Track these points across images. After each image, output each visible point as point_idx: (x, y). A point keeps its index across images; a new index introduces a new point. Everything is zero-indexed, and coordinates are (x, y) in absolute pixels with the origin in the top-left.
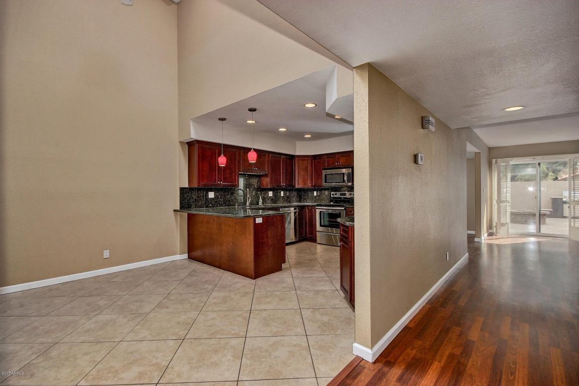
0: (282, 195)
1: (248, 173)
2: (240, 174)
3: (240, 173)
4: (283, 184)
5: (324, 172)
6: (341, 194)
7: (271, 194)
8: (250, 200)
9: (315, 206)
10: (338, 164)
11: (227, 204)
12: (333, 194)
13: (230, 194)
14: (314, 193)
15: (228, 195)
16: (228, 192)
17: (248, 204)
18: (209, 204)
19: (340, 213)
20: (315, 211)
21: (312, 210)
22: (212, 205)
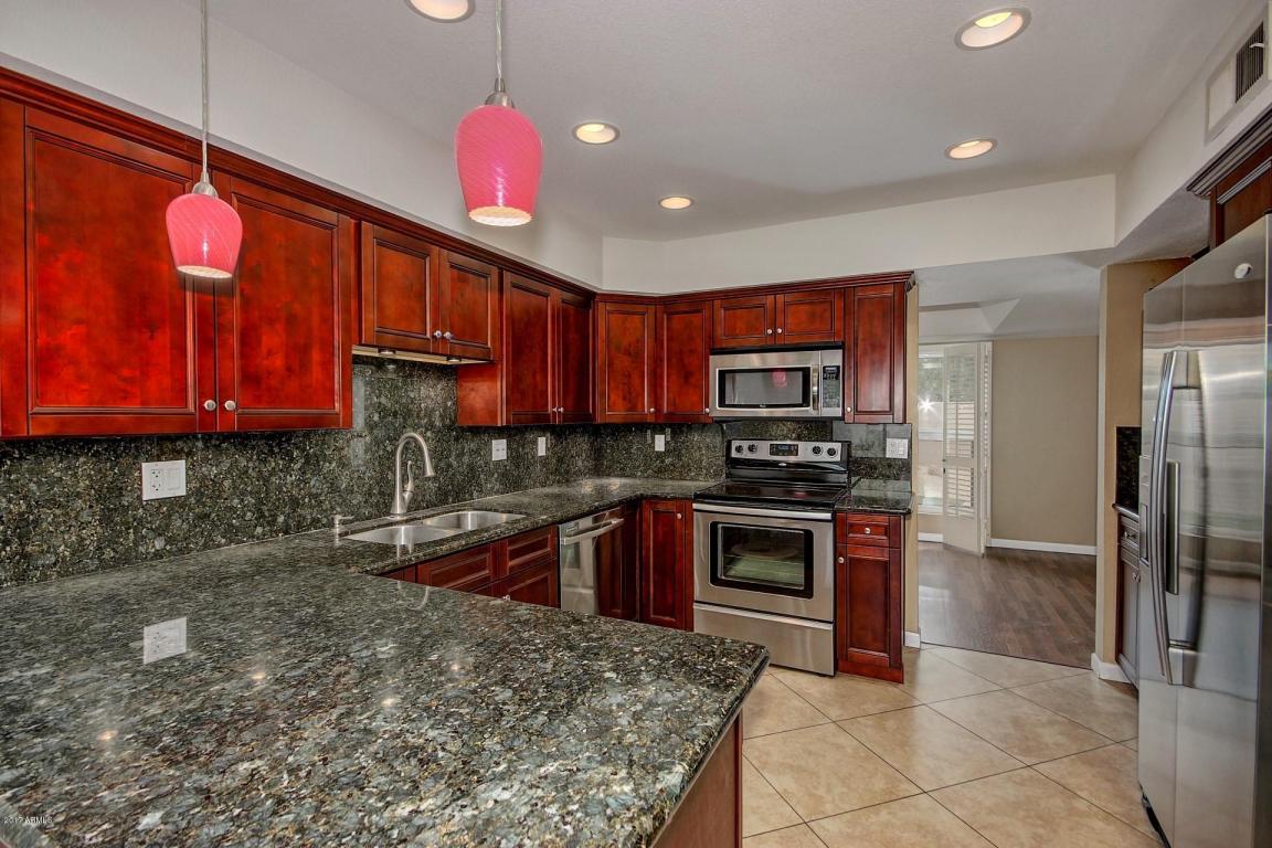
0: (542, 450)
1: (401, 356)
2: (358, 360)
3: (357, 351)
4: (555, 409)
5: (717, 363)
6: (775, 450)
7: (499, 449)
8: (409, 486)
9: (686, 499)
10: (775, 332)
11: (281, 519)
12: (739, 449)
13: (297, 466)
14: (653, 442)
15: (287, 470)
16: (289, 454)
17: (398, 508)
18: (143, 537)
19: (809, 535)
20: (688, 521)
21: (674, 514)
22: (169, 541)
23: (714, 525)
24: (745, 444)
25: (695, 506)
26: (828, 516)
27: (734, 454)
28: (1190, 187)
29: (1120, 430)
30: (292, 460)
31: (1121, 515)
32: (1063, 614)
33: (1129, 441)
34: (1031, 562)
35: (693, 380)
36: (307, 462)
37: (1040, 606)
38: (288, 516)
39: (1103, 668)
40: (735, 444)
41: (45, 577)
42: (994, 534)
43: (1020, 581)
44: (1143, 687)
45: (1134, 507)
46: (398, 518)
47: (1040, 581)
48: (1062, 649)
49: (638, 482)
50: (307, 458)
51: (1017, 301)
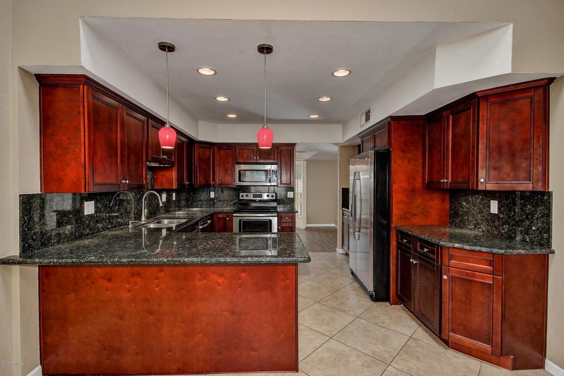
0: (174, 198)
4: (187, 182)
5: (238, 167)
6: (255, 196)
7: (164, 197)
8: (146, 210)
9: (230, 213)
10: (257, 158)
12: (242, 196)
14: (210, 194)
17: (143, 219)
18: (85, 228)
19: (270, 221)
20: (231, 220)
21: (226, 218)
22: (90, 230)
23: (240, 221)
24: (245, 194)
25: (234, 215)
26: (276, 215)
27: (241, 198)
28: (358, 135)
29: (343, 189)
31: (343, 210)
32: (328, 241)
33: (345, 192)
34: (318, 230)
35: (228, 173)
37: (323, 240)
39: (340, 251)
40: (241, 194)
41: (64, 242)
42: (307, 223)
43: (316, 235)
44: (350, 254)
45: (348, 208)
47: (321, 234)
48: (330, 249)
49: (204, 209)
51: (317, 152)
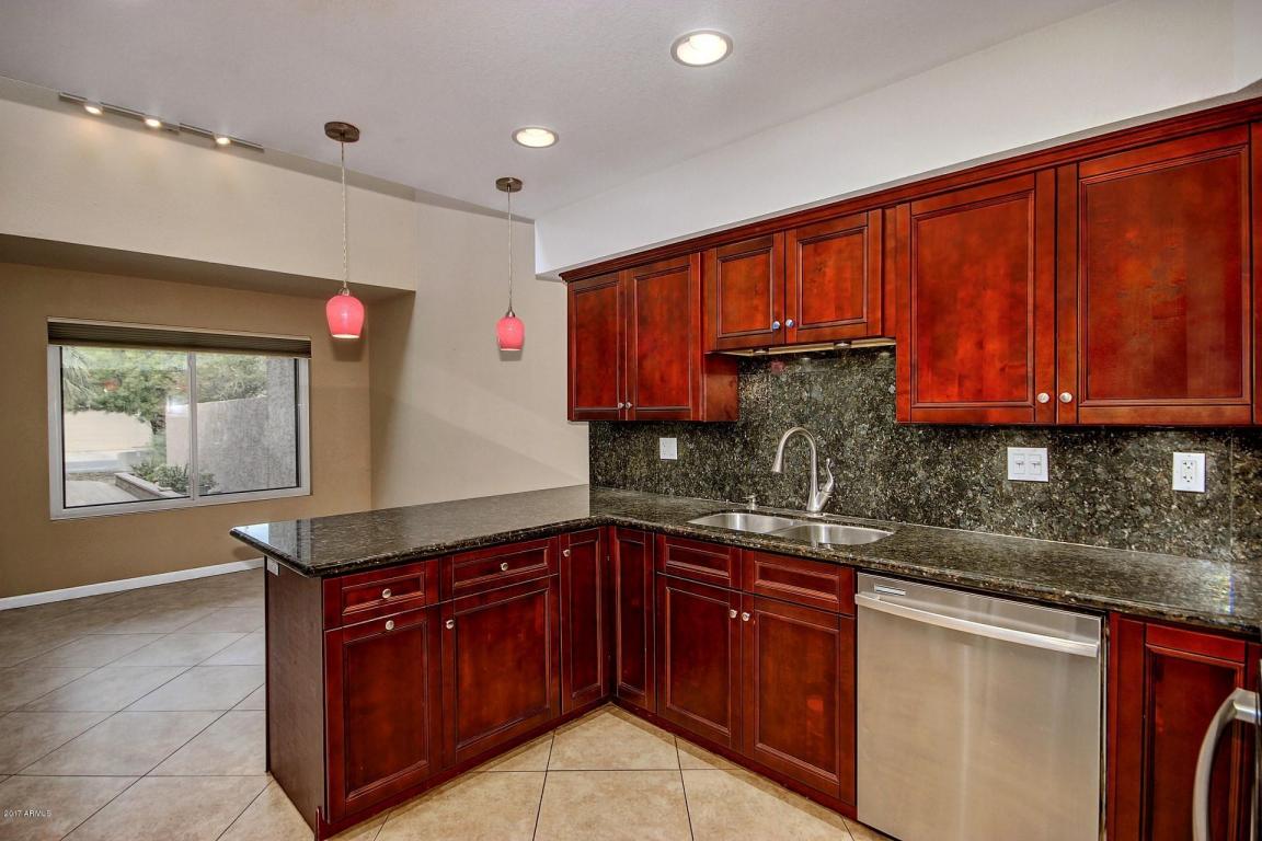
8: (828, 487)
11: (728, 489)
13: (738, 450)
15: (731, 451)
16: (733, 440)
17: (815, 504)
30: (734, 445)
36: (745, 447)
38: (732, 488)
46: (815, 516)
50: (745, 444)
